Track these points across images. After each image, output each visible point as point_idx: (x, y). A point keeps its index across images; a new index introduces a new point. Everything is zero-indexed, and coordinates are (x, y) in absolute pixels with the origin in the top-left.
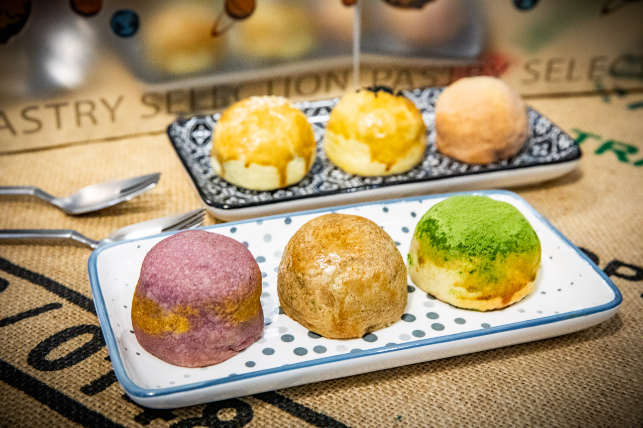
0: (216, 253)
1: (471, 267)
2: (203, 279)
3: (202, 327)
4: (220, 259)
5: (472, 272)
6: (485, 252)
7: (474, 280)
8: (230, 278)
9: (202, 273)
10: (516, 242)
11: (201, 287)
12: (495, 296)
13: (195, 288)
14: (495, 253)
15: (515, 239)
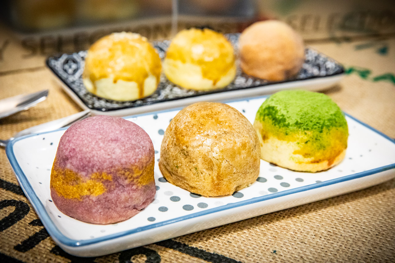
0: (122, 130)
1: (306, 138)
2: (115, 150)
3: (114, 189)
4: (126, 134)
5: (306, 142)
6: (315, 127)
7: (309, 148)
8: (135, 149)
9: (113, 145)
10: (335, 120)
11: (114, 156)
12: (324, 160)
13: (109, 157)
14: (322, 128)
15: (334, 117)
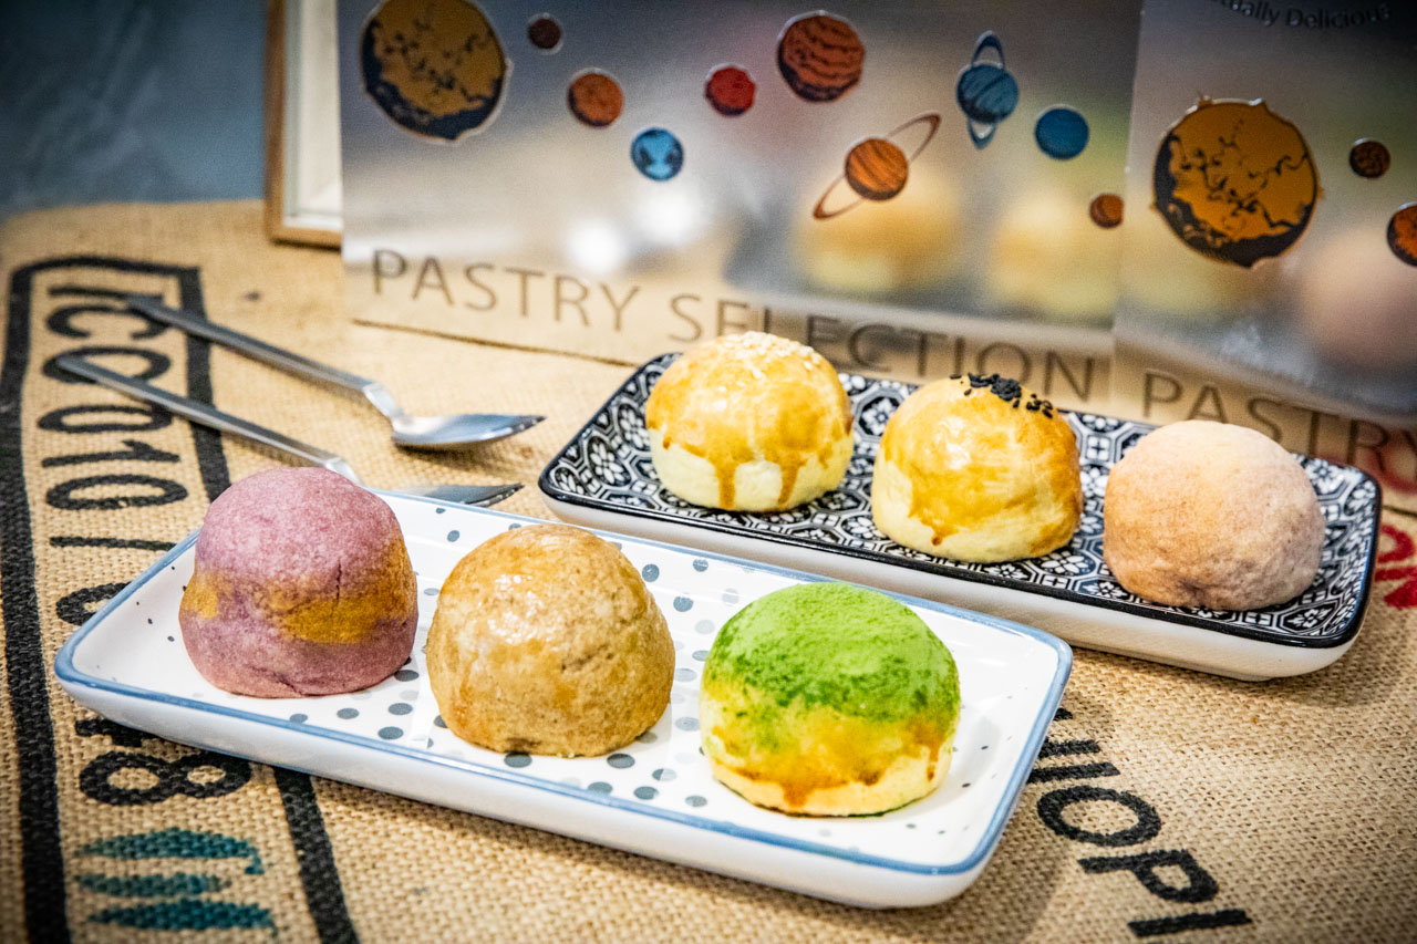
1: (742, 704)
2: (250, 539)
4: (297, 518)
5: (740, 715)
6: (772, 684)
7: (748, 732)
8: (293, 553)
9: (255, 528)
10: (847, 692)
11: (241, 549)
12: (768, 778)
14: (791, 695)
15: (847, 684)
